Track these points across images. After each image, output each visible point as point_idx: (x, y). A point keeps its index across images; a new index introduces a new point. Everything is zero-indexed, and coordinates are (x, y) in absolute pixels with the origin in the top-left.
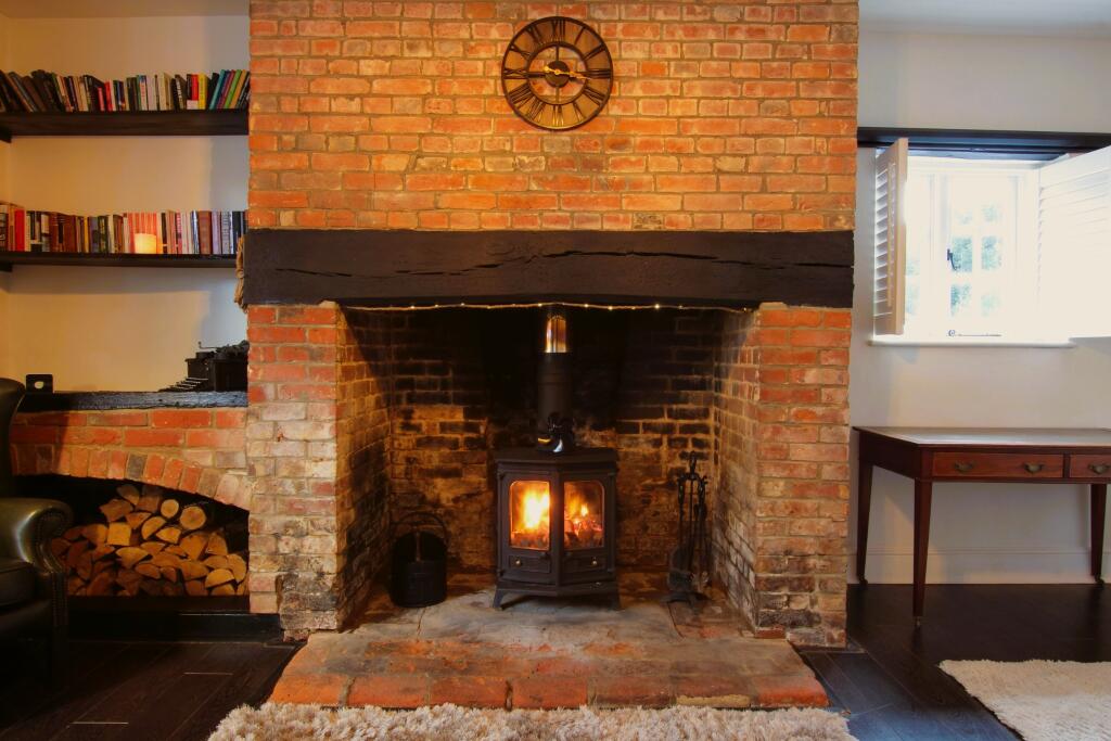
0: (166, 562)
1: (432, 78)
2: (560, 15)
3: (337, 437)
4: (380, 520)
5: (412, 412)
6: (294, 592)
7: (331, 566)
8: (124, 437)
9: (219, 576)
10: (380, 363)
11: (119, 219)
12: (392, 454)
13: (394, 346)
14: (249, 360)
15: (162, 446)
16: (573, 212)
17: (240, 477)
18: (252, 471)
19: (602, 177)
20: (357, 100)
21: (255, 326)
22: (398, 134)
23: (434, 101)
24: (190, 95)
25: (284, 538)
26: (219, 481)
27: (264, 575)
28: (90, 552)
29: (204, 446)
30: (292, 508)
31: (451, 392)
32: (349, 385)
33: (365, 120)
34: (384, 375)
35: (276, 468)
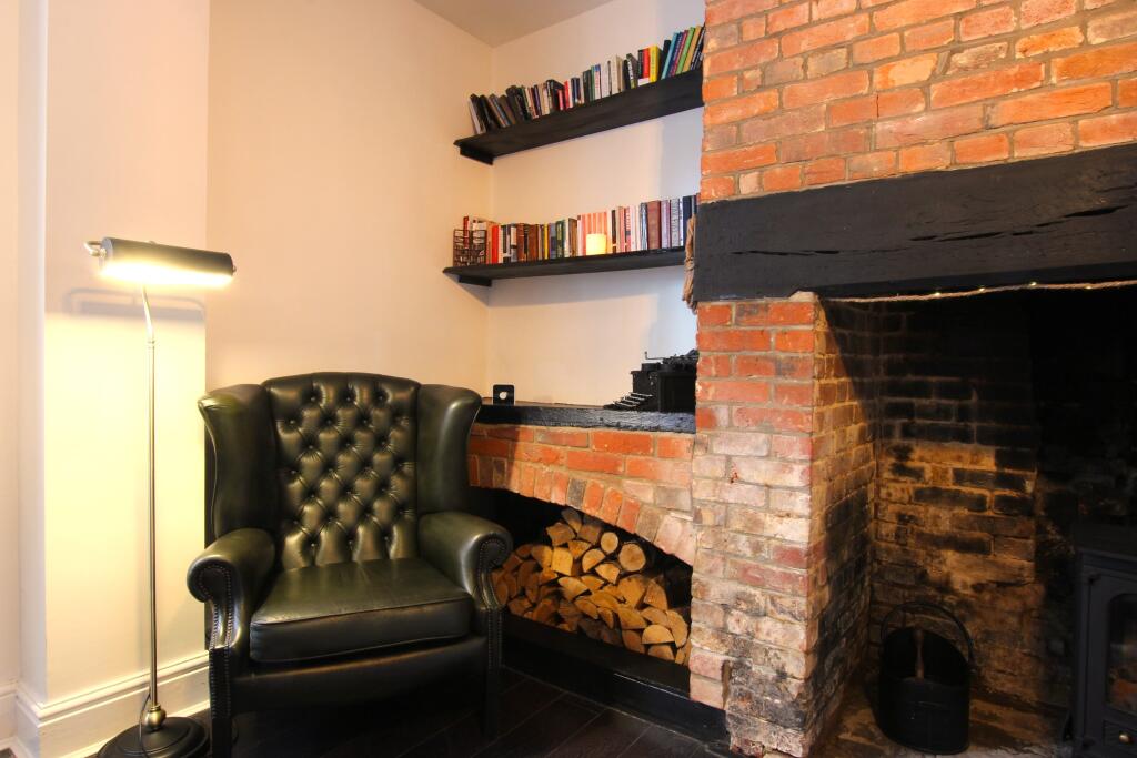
0: (602, 603)
3: (811, 485)
4: (859, 599)
5: (909, 450)
6: (745, 688)
7: (797, 668)
8: (566, 458)
9: (656, 634)
10: (865, 380)
11: (573, 222)
12: (876, 506)
13: (885, 357)
14: (698, 374)
15: (602, 472)
17: (684, 521)
18: (697, 517)
21: (706, 330)
22: (918, 25)
24: (641, 72)
25: (734, 612)
26: (660, 521)
27: (708, 655)
28: (537, 574)
29: (643, 477)
30: (746, 575)
31: (974, 425)
32: (829, 410)
33: (864, 18)
34: (870, 396)
35: (727, 519)
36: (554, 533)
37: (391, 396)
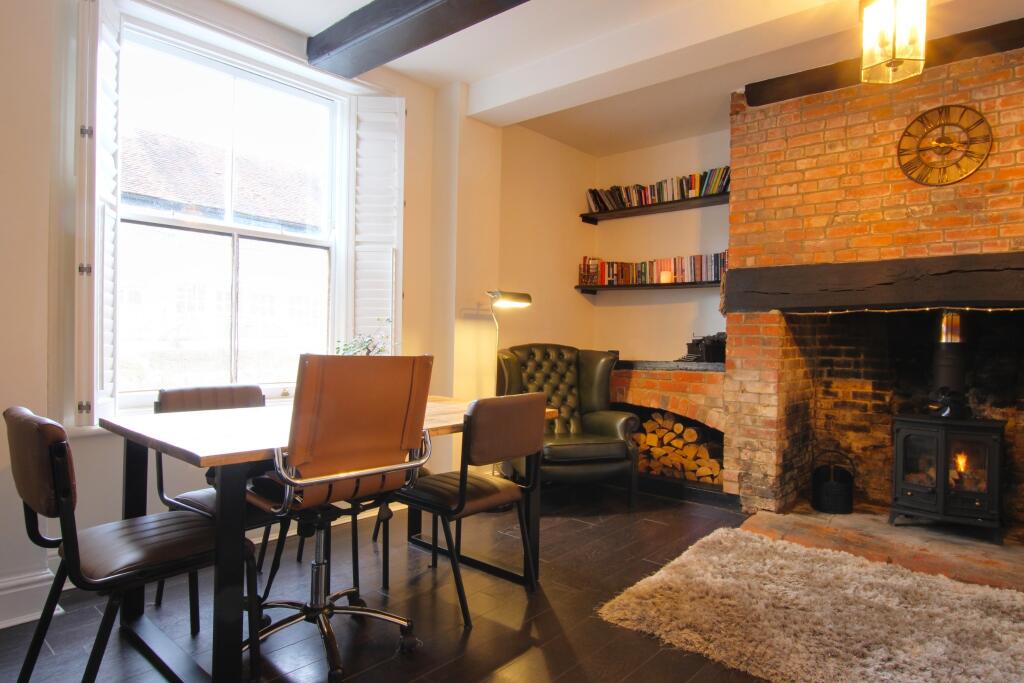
0: (675, 459)
1: (846, 164)
2: (946, 104)
3: (778, 392)
4: (805, 454)
5: (831, 383)
6: (749, 484)
7: (772, 471)
8: (659, 386)
9: (704, 471)
10: (808, 348)
11: (651, 263)
12: (815, 412)
13: (818, 337)
14: (727, 344)
15: (678, 391)
16: (955, 242)
17: (719, 412)
18: (726, 409)
19: (982, 215)
20: (795, 186)
21: (729, 324)
22: (822, 203)
23: (847, 178)
24: (690, 187)
25: (744, 450)
26: (708, 413)
27: (732, 471)
28: (638, 448)
29: (700, 393)
30: (749, 434)
31: (862, 370)
32: (787, 361)
33: (799, 197)
34: (811, 356)
35: (740, 408)
36: (648, 426)
37: (567, 356)
